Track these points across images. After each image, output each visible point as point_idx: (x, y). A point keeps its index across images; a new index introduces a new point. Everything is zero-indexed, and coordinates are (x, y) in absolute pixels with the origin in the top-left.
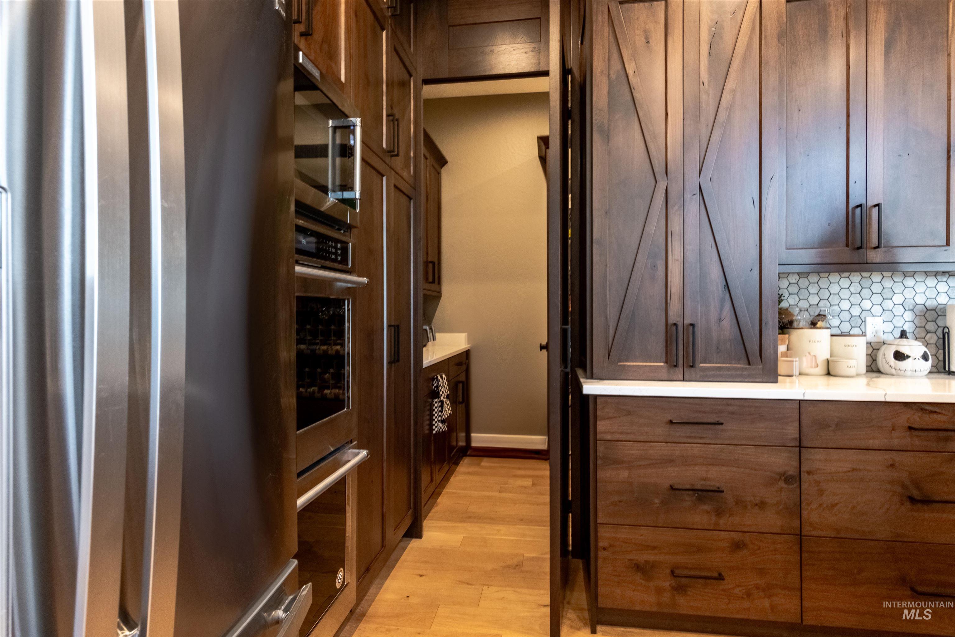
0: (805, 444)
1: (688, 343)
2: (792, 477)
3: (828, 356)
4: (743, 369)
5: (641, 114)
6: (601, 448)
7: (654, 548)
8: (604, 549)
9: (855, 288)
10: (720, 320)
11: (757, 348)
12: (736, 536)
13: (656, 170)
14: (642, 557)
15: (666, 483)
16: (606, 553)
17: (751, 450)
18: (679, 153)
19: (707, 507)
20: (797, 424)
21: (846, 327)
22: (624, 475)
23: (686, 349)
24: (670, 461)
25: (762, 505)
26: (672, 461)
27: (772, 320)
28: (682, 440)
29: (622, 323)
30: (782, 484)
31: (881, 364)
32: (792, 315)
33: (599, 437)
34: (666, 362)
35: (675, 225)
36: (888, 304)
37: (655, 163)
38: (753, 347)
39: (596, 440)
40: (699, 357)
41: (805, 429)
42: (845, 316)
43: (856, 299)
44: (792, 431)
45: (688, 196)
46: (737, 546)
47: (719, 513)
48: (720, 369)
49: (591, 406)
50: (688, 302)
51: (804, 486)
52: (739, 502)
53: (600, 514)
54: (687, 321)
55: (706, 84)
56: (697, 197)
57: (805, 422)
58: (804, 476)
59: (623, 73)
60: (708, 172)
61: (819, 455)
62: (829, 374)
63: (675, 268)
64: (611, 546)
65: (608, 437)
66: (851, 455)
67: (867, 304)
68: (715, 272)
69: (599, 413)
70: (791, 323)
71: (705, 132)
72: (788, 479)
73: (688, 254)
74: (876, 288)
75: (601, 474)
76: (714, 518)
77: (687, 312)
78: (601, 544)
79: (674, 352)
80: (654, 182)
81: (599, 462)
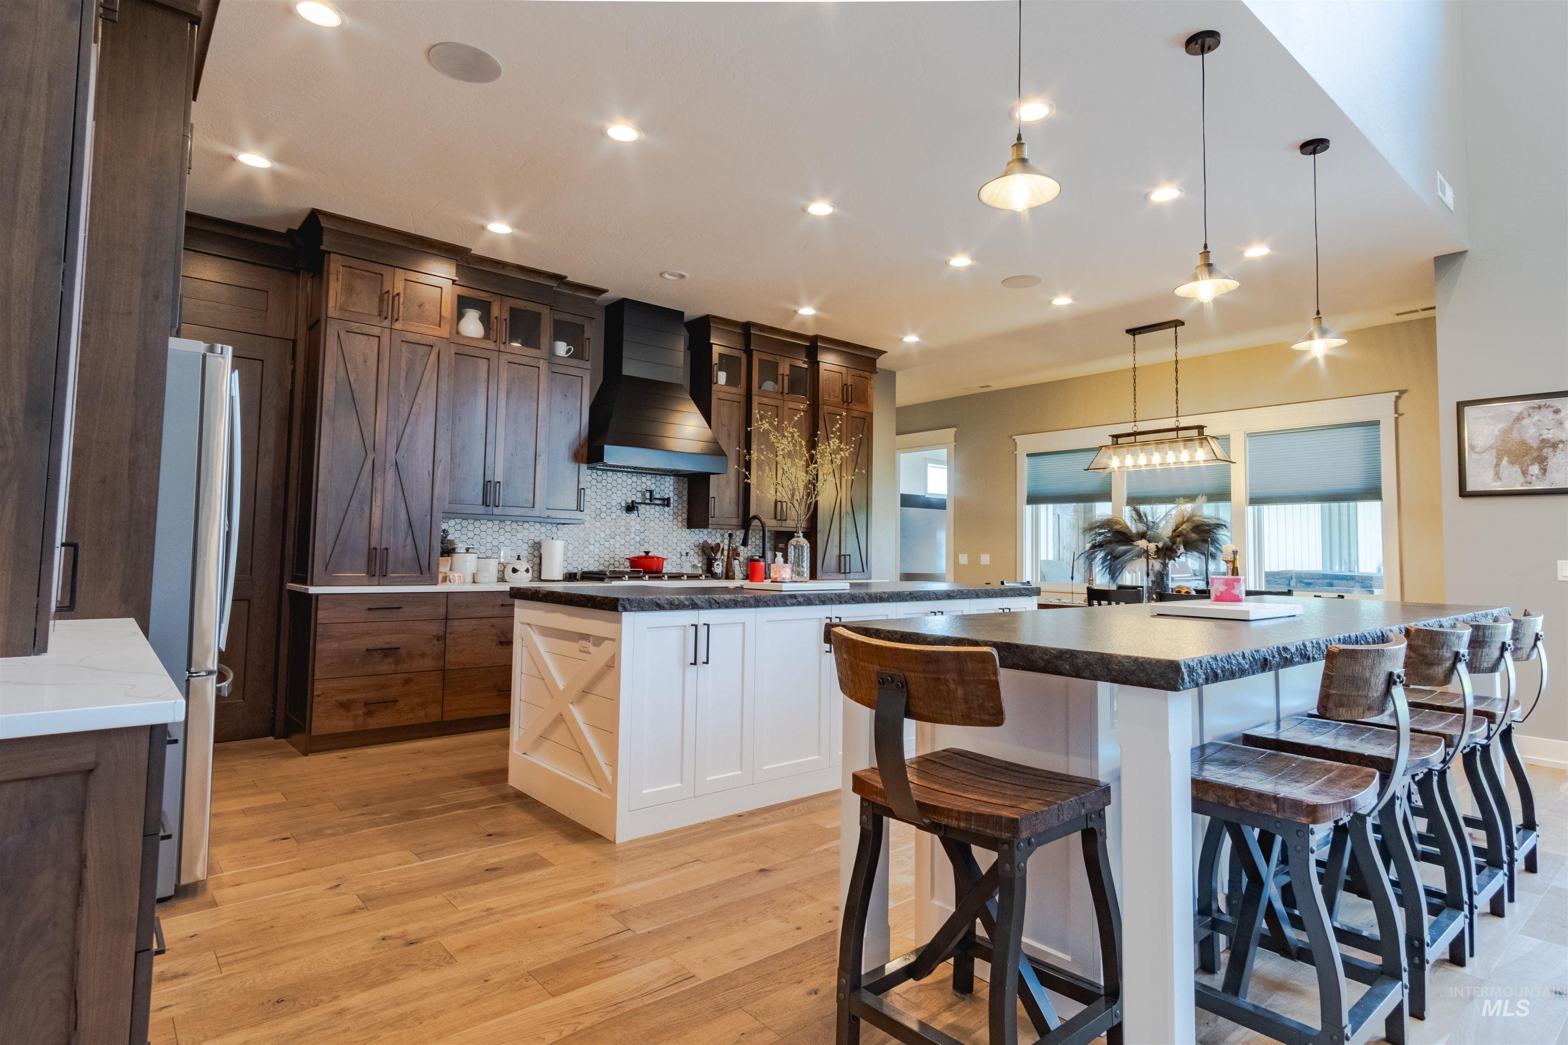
0: (450, 617)
1: (383, 561)
2: (441, 637)
3: (475, 571)
4: (417, 577)
5: (358, 408)
6: (320, 629)
7: (353, 690)
8: (318, 696)
9: (496, 528)
10: (405, 546)
11: (427, 564)
12: (407, 676)
13: (367, 446)
14: (344, 698)
15: (364, 648)
16: (319, 698)
17: (418, 623)
18: (383, 435)
19: (390, 660)
20: (445, 606)
21: (489, 553)
22: (335, 645)
23: (381, 567)
24: (368, 634)
25: (423, 655)
26: (369, 634)
27: (437, 547)
28: (376, 620)
29: (337, 547)
30: (435, 642)
31: (507, 578)
32: (455, 544)
33: (318, 622)
34: (368, 573)
35: (378, 484)
36: (514, 539)
37: (367, 442)
38: (425, 563)
39: (316, 624)
40: (390, 569)
41: (449, 608)
42: (489, 546)
43: (496, 535)
44: (442, 610)
45: (388, 466)
46: (407, 681)
47: (397, 663)
48: (403, 577)
49: (314, 602)
50: (385, 534)
51: (447, 641)
52: (410, 655)
53: (316, 673)
54: (384, 546)
55: (403, 395)
56: (394, 467)
57: (450, 605)
58: (448, 636)
59: (346, 377)
60: (402, 451)
61: (456, 623)
62: (474, 582)
63: (377, 512)
64: (323, 693)
65: (325, 621)
66: (473, 622)
67: (502, 539)
68: (403, 516)
69: (319, 606)
70: (454, 549)
71: (401, 427)
72: (438, 638)
73: (386, 503)
74: (508, 528)
75: (319, 647)
76: (393, 666)
77: (384, 540)
78: (316, 693)
79: (373, 567)
80: (365, 454)
81: (318, 638)
